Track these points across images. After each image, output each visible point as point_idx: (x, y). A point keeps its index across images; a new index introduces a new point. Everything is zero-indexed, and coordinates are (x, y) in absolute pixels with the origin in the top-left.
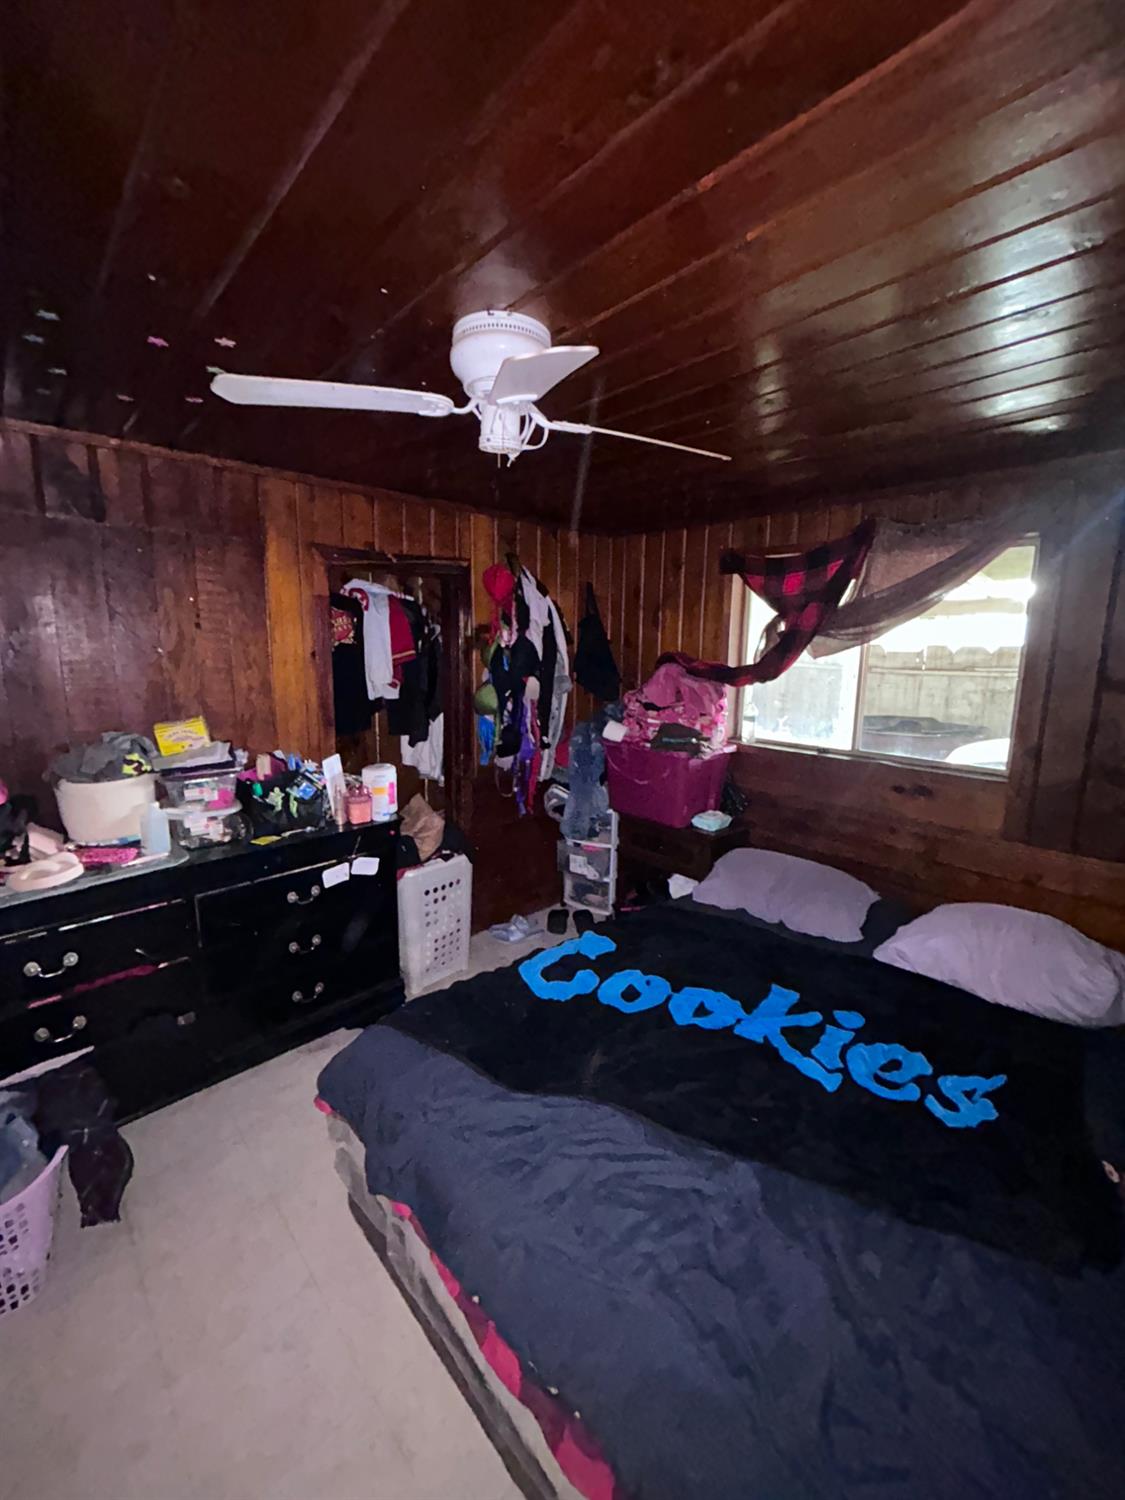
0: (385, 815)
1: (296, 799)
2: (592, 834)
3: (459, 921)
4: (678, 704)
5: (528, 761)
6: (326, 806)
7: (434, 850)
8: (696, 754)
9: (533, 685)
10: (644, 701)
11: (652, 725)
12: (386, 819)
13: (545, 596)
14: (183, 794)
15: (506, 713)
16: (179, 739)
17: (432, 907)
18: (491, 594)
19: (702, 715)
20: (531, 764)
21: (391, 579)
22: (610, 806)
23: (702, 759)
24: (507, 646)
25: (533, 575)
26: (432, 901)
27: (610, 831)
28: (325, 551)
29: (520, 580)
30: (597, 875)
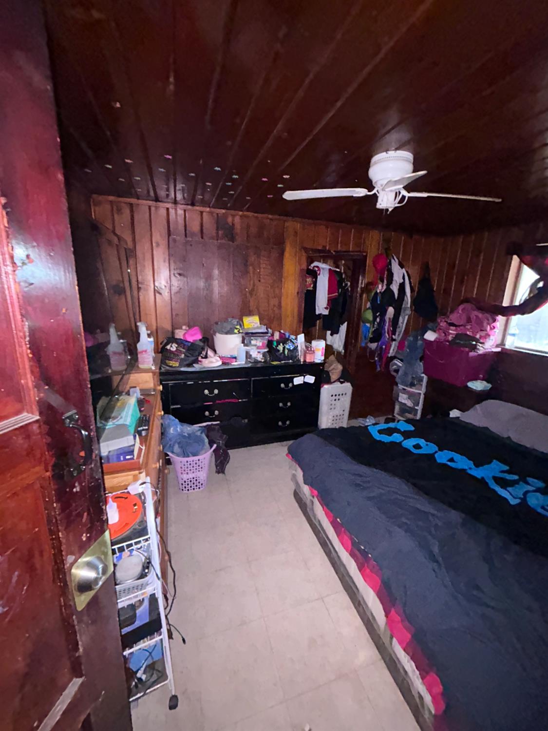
0: (319, 360)
1: (287, 349)
2: (412, 385)
3: (344, 411)
4: (468, 324)
5: (384, 347)
6: (297, 354)
7: (337, 379)
8: (474, 350)
9: (391, 311)
10: (449, 322)
11: (451, 334)
12: (319, 361)
13: (402, 268)
14: (250, 342)
15: (376, 323)
16: (251, 323)
17: (334, 402)
18: (376, 268)
19: (482, 330)
20: (386, 347)
21: (330, 261)
22: (423, 373)
23: (477, 352)
24: (380, 292)
25: (397, 259)
26: (334, 399)
27: (422, 385)
28: (306, 250)
29: (390, 261)
30: (412, 405)
